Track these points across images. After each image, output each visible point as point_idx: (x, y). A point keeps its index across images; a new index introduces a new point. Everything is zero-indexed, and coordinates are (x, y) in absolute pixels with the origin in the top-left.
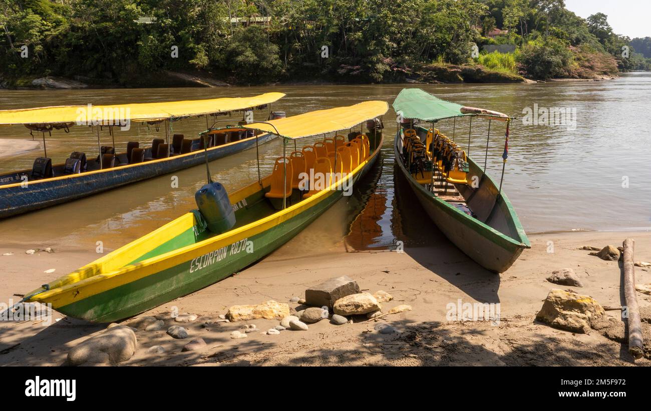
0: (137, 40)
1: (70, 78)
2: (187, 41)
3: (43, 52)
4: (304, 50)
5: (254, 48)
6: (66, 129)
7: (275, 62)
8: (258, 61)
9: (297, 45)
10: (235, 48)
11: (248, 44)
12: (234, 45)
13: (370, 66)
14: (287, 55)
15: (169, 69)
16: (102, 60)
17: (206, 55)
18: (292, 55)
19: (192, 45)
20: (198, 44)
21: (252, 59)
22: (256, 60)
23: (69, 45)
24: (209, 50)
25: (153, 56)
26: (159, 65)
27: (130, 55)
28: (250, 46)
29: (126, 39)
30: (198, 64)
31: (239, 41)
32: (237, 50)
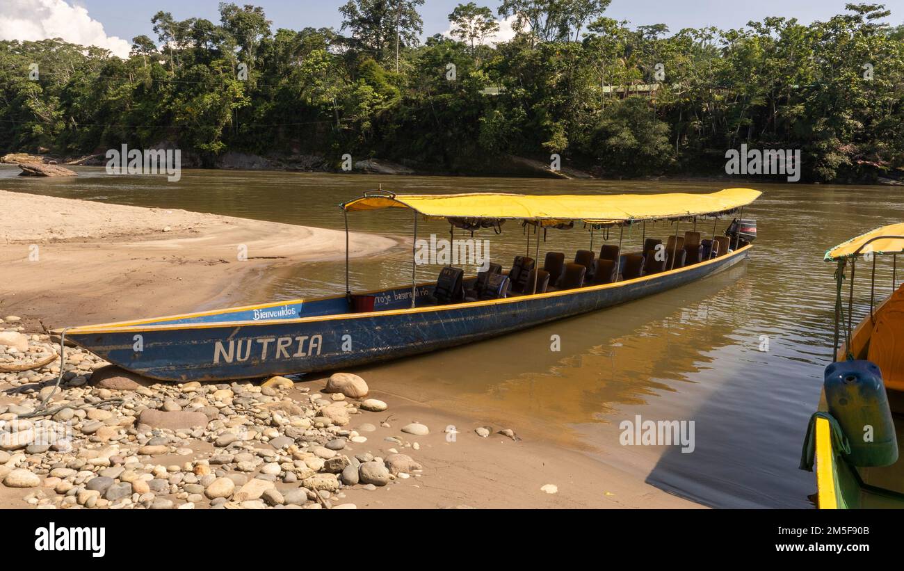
0: (480, 115)
1: (395, 162)
2: (544, 118)
3: (370, 130)
4: (706, 132)
5: (634, 127)
7: (662, 147)
8: (638, 145)
9: (696, 124)
10: (607, 127)
11: (626, 121)
12: (605, 123)
13: (815, 155)
14: (680, 138)
15: (514, 153)
16: (434, 140)
17: (565, 136)
18: (688, 137)
19: (548, 123)
20: (556, 121)
21: (629, 143)
22: (635, 144)
23: (399, 122)
24: (569, 130)
25: (497, 136)
26: (503, 147)
27: (468, 134)
28: (627, 124)
29: (466, 114)
30: (554, 147)
31: (612, 118)
32: (609, 130)
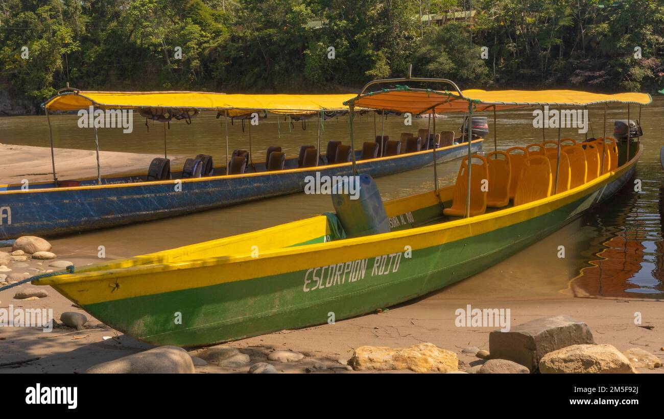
0: (304, 48)
2: (365, 47)
3: (200, 68)
4: (521, 53)
5: (451, 51)
6: (188, 120)
7: (479, 70)
8: (456, 69)
9: (511, 46)
10: (426, 53)
11: (443, 46)
12: (423, 50)
13: (620, 70)
14: (497, 60)
15: (340, 83)
16: (263, 75)
17: (387, 64)
18: (504, 59)
19: (370, 52)
20: (379, 50)
21: (447, 67)
22: (453, 68)
23: (227, 59)
24: (390, 59)
25: (322, 68)
26: (329, 78)
27: (295, 67)
28: (445, 49)
29: (291, 48)
30: (377, 75)
31: (432, 44)
32: (428, 56)
